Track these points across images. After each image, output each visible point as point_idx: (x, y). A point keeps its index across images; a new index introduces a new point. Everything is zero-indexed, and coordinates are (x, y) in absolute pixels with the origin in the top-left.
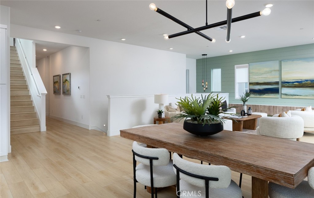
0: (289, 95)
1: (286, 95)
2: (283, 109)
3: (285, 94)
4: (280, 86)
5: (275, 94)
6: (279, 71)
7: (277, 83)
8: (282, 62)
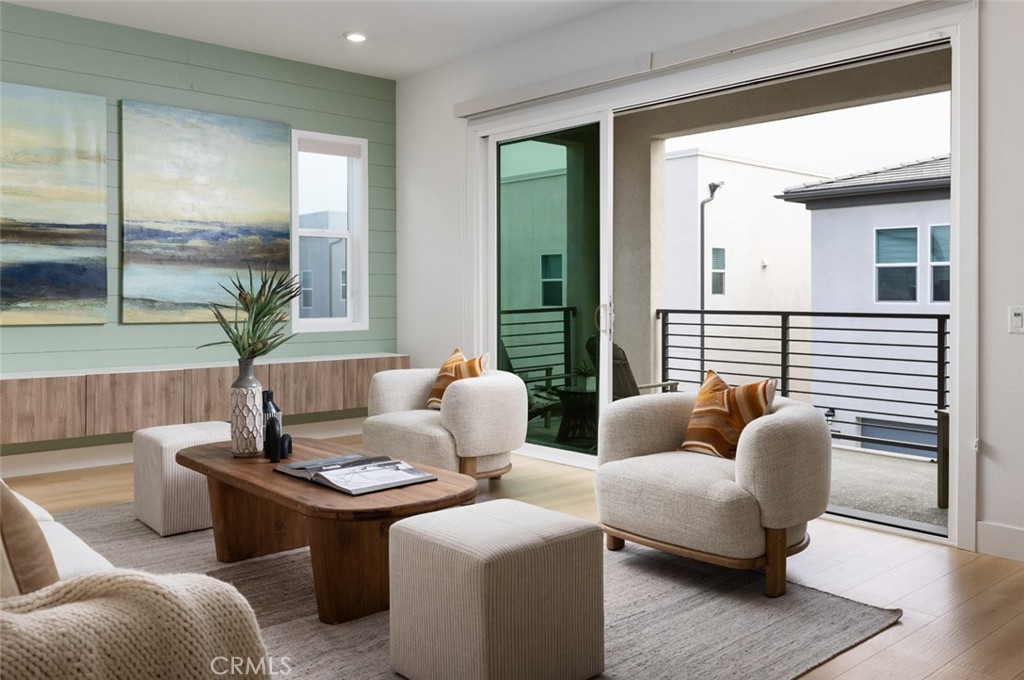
0: (166, 306)
1: (149, 303)
2: (166, 389)
3: (144, 300)
4: (111, 254)
5: (81, 302)
6: (107, 160)
7: (94, 233)
8: (124, 114)
